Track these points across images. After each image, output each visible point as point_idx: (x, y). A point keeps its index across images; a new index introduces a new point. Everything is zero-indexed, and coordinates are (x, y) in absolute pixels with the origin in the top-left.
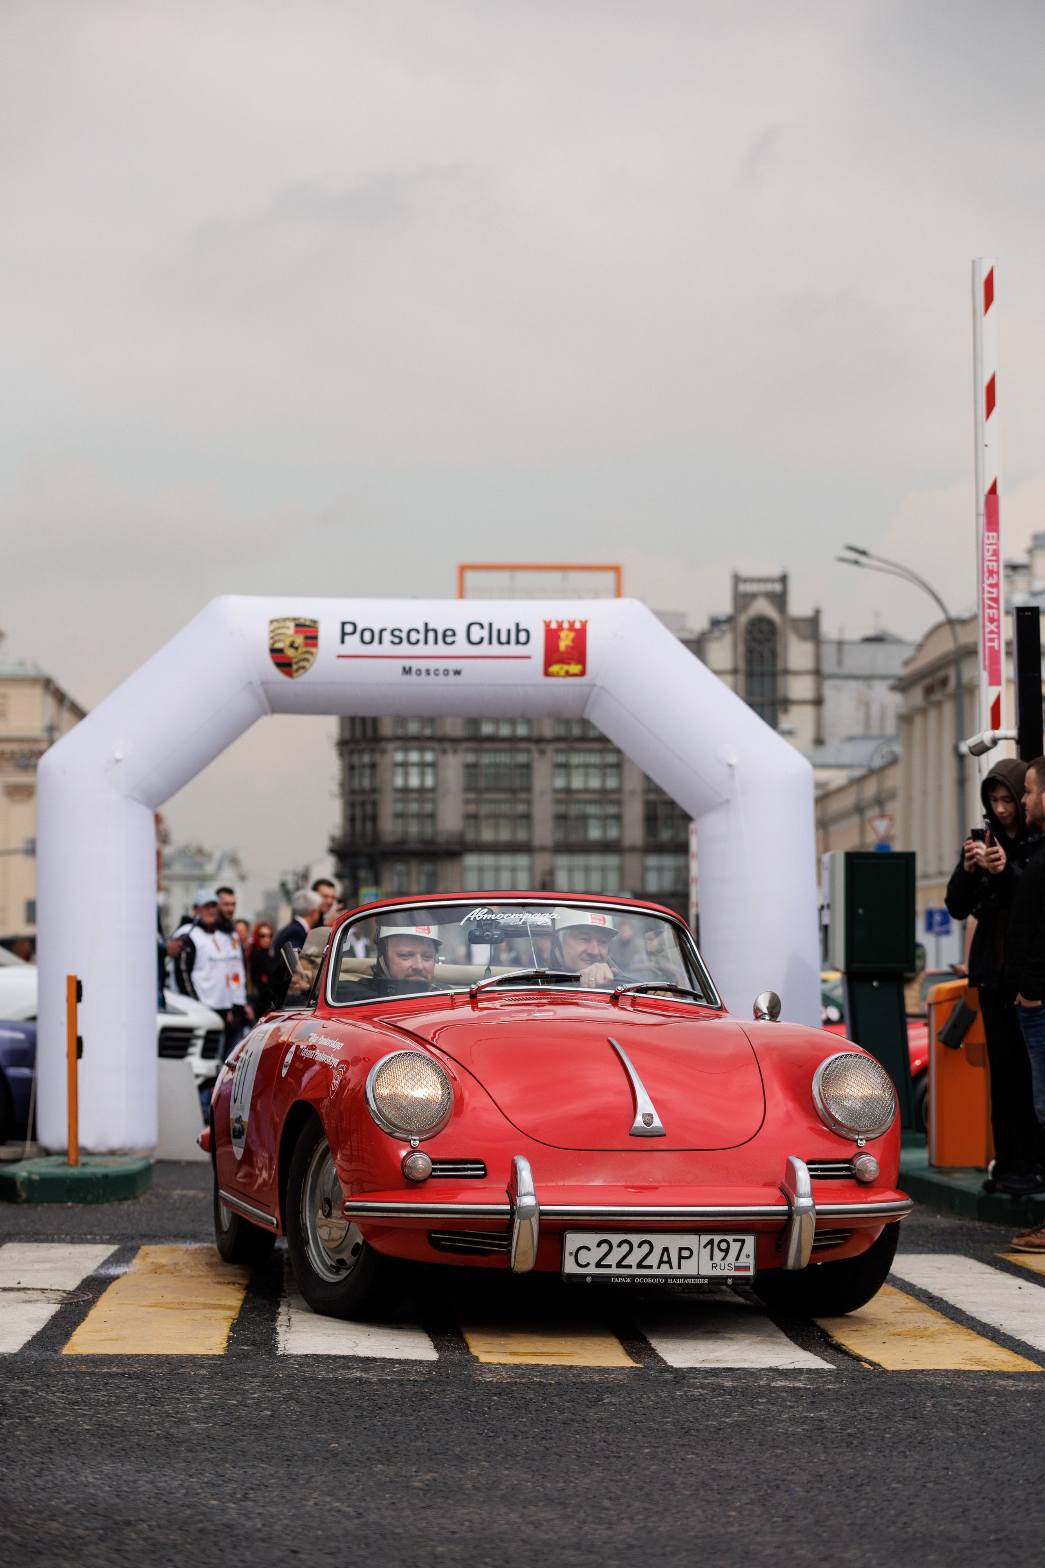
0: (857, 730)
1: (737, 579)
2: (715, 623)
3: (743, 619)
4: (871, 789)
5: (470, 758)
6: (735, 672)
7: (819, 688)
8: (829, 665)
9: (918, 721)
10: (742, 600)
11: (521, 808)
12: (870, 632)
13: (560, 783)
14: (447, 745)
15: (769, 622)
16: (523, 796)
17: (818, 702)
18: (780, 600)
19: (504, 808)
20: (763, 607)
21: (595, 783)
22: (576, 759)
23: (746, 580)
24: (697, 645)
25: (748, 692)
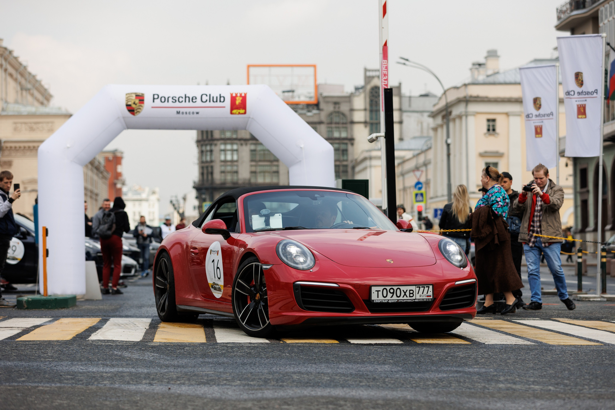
0: (418, 134)
1: (366, 70)
2: (357, 89)
3: (369, 87)
4: (421, 159)
5: (253, 147)
6: (365, 110)
7: (401, 116)
8: (405, 107)
9: (439, 130)
10: (368, 79)
11: (274, 169)
12: (423, 93)
14: (242, 142)
16: (275, 163)
17: (401, 122)
19: (267, 168)
20: (376, 82)
23: (370, 71)
24: (349, 98)
25: (371, 118)
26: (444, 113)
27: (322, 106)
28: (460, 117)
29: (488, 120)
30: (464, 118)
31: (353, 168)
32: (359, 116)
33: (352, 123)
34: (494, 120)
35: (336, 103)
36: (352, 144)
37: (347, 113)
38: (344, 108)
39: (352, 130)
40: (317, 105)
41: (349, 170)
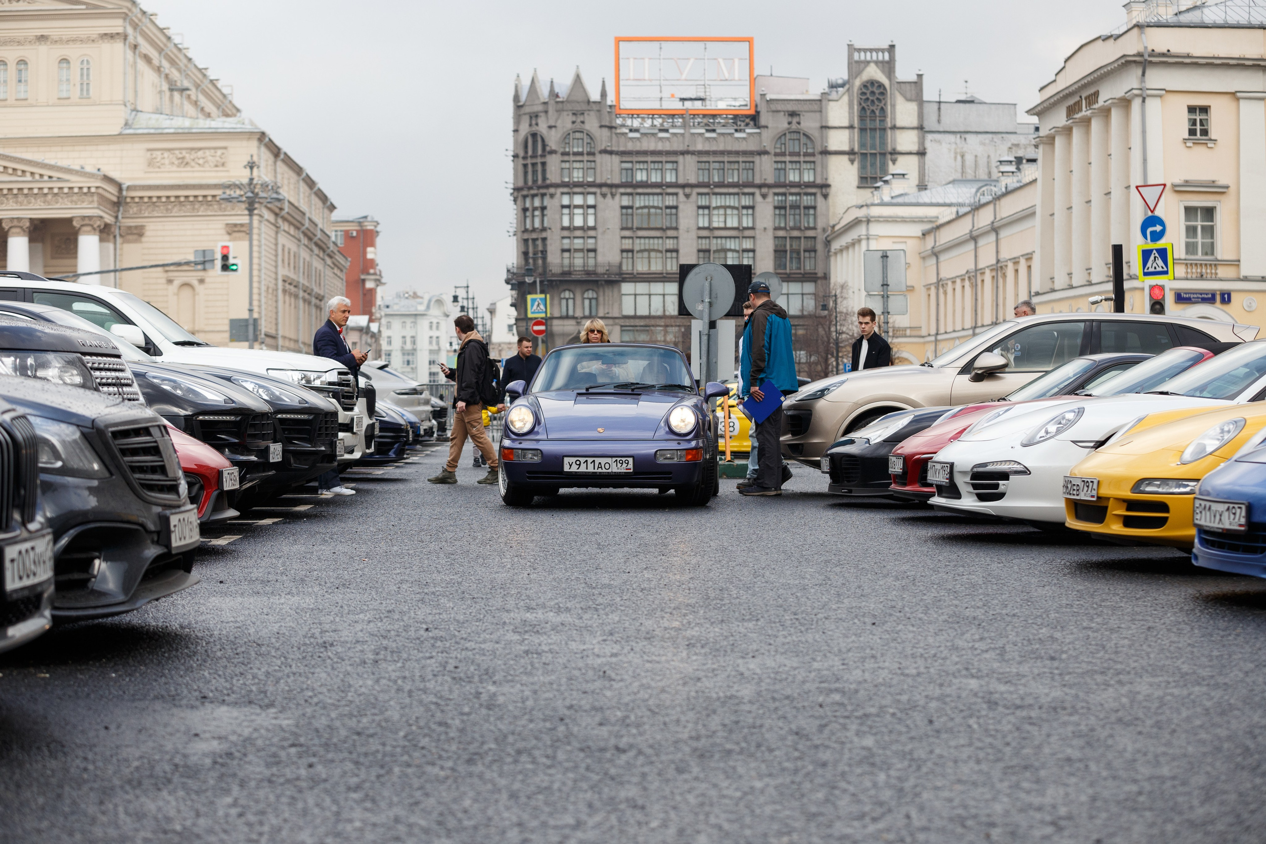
1: (851, 49)
2: (833, 86)
3: (858, 83)
5: (626, 201)
6: (851, 127)
7: (922, 142)
8: (930, 123)
9: (1062, 140)
10: (856, 67)
11: (670, 244)
12: (963, 97)
13: (703, 222)
14: (605, 190)
15: (881, 85)
16: (670, 233)
17: (922, 153)
18: (889, 66)
19: (656, 244)
20: (873, 72)
21: (732, 222)
22: (716, 201)
23: (859, 50)
24: (819, 105)
25: (862, 145)
26: (1071, 102)
27: (763, 120)
28: (1125, 103)
29: (1192, 109)
30: (1136, 104)
31: (828, 243)
32: (839, 140)
33: (826, 152)
34: (1205, 110)
35: (793, 114)
36: (826, 196)
37: (815, 134)
38: (809, 124)
39: (825, 167)
40: (754, 119)
41: (820, 247)
